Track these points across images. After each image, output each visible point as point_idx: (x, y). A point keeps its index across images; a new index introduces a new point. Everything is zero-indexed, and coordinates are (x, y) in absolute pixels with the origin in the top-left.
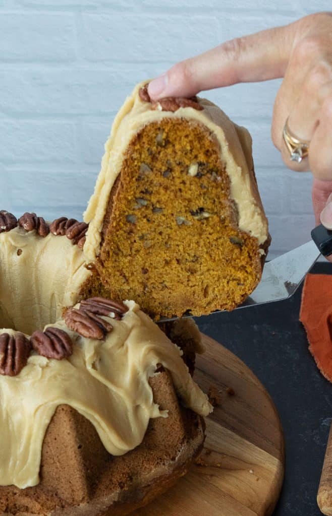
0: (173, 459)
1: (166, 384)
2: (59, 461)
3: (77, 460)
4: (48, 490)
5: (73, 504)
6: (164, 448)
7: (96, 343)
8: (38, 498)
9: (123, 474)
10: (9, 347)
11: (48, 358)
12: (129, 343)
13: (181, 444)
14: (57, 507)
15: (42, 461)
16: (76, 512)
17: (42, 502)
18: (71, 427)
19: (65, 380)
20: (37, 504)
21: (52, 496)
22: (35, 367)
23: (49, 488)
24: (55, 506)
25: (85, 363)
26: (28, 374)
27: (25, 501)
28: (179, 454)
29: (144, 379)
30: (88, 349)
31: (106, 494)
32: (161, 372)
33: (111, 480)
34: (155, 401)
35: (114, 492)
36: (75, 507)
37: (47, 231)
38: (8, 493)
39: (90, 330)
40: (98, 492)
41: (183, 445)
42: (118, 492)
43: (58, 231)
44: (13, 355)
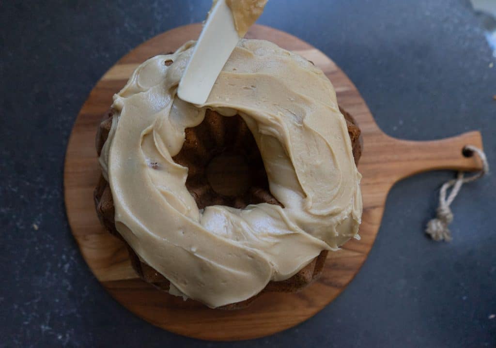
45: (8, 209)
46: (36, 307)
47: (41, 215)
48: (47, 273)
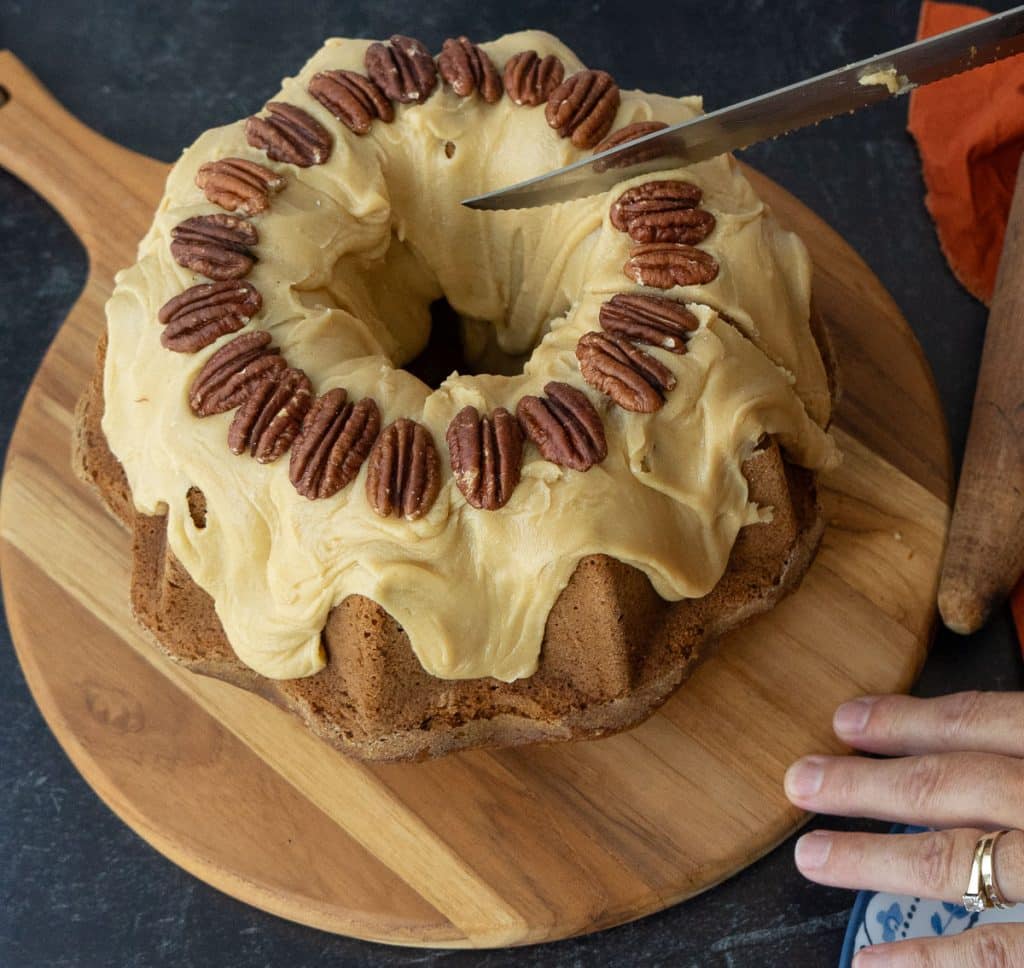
0: (776, 582)
1: (773, 467)
2: (578, 639)
3: (615, 640)
4: (554, 679)
5: (602, 699)
6: (759, 564)
7: (647, 417)
8: (537, 694)
9: (689, 629)
10: (487, 453)
11: (560, 464)
12: (707, 403)
13: (790, 550)
14: (573, 708)
15: (545, 635)
16: (607, 714)
17: (543, 701)
18: (607, 594)
19: (595, 505)
20: (534, 704)
21: (562, 688)
22: (537, 484)
23: (557, 674)
24: (569, 707)
25: (628, 461)
26: (524, 501)
27: (514, 700)
28: (786, 568)
29: (734, 467)
30: (632, 435)
31: (660, 675)
32: (765, 449)
33: (668, 646)
34: (751, 499)
35: (673, 667)
36: (605, 706)
37: (499, 91)
38: (481, 687)
39: (636, 398)
40: (645, 671)
41: (793, 551)
42: (681, 666)
43: (525, 96)
44: (496, 471)
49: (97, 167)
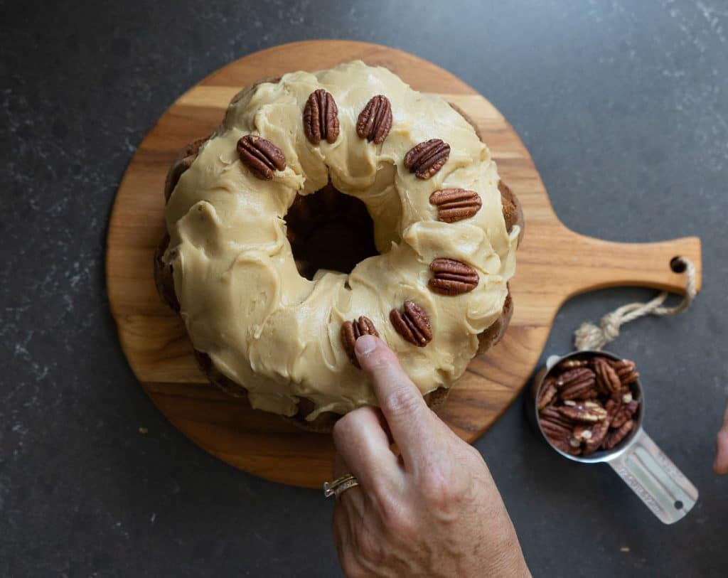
45: (27, 178)
46: (18, 318)
47: (66, 200)
48: (48, 279)
49: (604, 266)
